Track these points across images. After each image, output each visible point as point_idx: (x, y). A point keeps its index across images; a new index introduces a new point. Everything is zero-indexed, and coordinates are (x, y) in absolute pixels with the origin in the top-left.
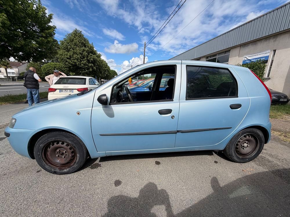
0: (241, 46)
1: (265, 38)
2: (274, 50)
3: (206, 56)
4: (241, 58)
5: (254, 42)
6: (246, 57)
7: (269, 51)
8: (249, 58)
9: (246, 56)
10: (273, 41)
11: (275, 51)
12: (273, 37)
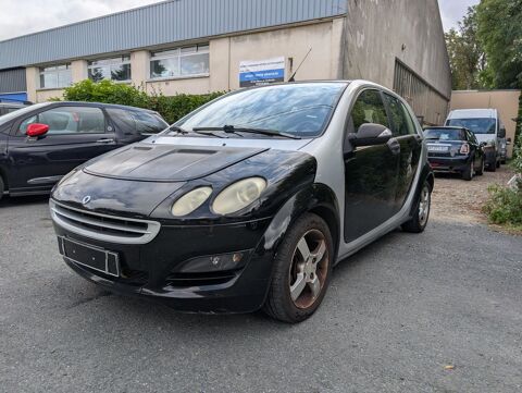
0: (231, 39)
1: (271, 30)
2: (289, 59)
3: (147, 49)
7: (283, 58)
10: (286, 40)
11: (291, 61)
12: (283, 31)
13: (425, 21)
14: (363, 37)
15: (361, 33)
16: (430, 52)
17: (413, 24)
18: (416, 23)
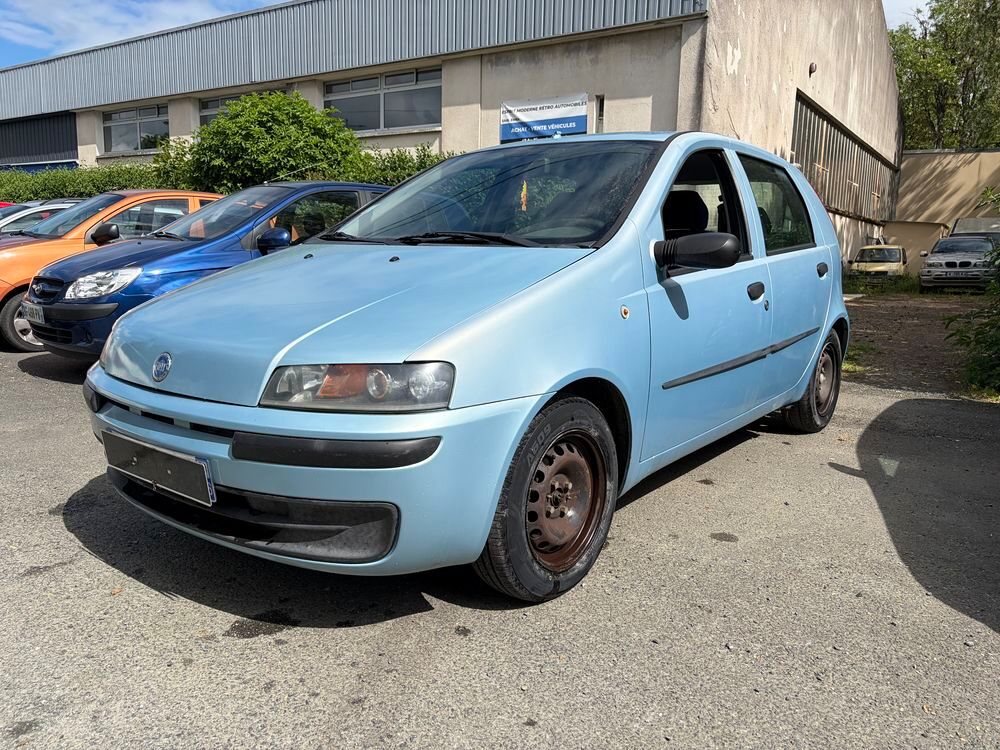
0: (485, 59)
1: (563, 43)
2: (597, 97)
3: (320, 78)
4: (492, 113)
5: (533, 50)
6: (510, 112)
7: (585, 96)
8: (524, 117)
9: (510, 108)
10: (591, 61)
11: (601, 101)
12: (586, 44)
13: (852, 16)
14: (738, 53)
15: (735, 46)
16: (862, 74)
17: (830, 23)
18: (834, 23)
